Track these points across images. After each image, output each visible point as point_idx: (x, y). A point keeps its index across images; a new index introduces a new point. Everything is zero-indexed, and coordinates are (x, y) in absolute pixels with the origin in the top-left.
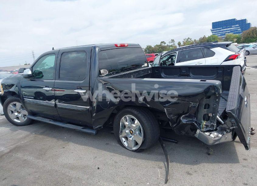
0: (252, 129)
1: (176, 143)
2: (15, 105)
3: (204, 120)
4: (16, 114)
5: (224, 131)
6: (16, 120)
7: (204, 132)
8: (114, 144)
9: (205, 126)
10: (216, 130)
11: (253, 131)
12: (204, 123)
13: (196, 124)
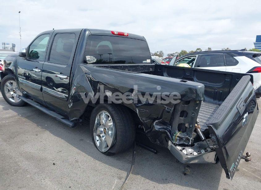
0: (247, 154)
1: (156, 153)
2: (12, 83)
3: (179, 131)
4: (12, 93)
5: (203, 149)
6: (11, 99)
7: (176, 145)
8: (89, 141)
9: (178, 138)
10: (192, 146)
11: (249, 156)
12: (178, 134)
13: (169, 134)
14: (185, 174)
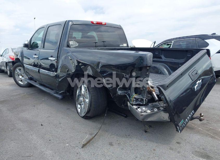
2: (20, 69)
4: (21, 77)
6: (20, 82)
7: (132, 105)
9: (134, 99)
10: (146, 105)
11: (202, 116)
12: (135, 96)
13: (128, 96)
14: (146, 132)
